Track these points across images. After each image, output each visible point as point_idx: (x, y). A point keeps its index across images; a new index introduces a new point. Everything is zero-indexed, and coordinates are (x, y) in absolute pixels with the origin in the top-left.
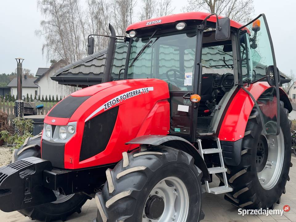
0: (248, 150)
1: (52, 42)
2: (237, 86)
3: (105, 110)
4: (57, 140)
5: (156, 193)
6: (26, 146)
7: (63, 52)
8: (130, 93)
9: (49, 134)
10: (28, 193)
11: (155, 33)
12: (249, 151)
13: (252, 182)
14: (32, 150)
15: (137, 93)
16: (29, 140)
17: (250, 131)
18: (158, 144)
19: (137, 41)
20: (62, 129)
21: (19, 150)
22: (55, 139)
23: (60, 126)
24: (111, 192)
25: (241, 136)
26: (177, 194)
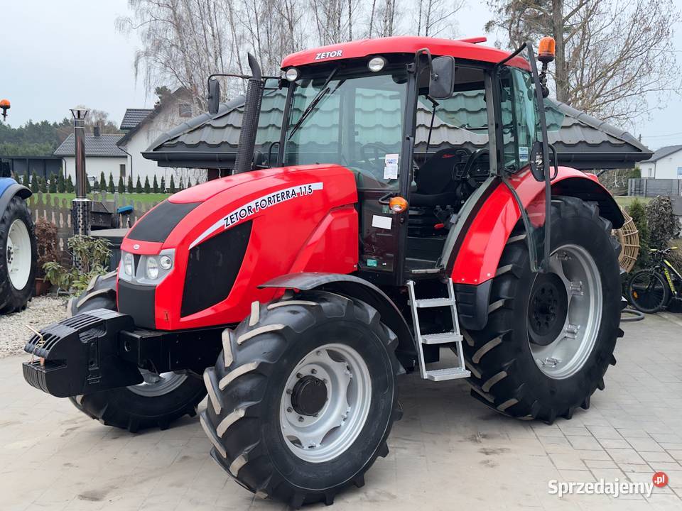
0: (505, 301)
1: (158, 46)
2: (495, 177)
3: (226, 228)
4: (143, 281)
5: (313, 371)
6: (91, 291)
7: (183, 70)
8: (273, 196)
9: (130, 269)
10: (94, 367)
11: (335, 74)
12: (507, 302)
13: (515, 361)
14: (103, 299)
15: (288, 195)
16: (98, 280)
17: (511, 265)
18: (309, 287)
19: (304, 86)
20: (151, 262)
21: (80, 298)
22: (139, 278)
23: (147, 256)
24: (228, 365)
25: (489, 275)
26: (351, 375)
